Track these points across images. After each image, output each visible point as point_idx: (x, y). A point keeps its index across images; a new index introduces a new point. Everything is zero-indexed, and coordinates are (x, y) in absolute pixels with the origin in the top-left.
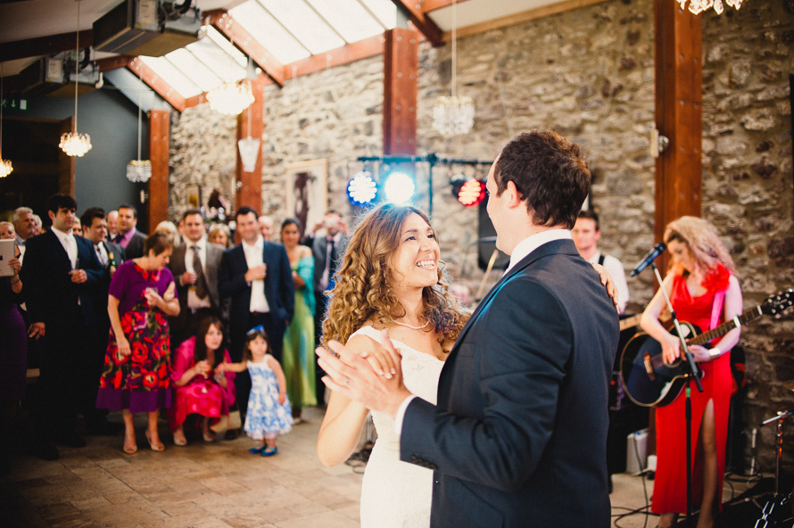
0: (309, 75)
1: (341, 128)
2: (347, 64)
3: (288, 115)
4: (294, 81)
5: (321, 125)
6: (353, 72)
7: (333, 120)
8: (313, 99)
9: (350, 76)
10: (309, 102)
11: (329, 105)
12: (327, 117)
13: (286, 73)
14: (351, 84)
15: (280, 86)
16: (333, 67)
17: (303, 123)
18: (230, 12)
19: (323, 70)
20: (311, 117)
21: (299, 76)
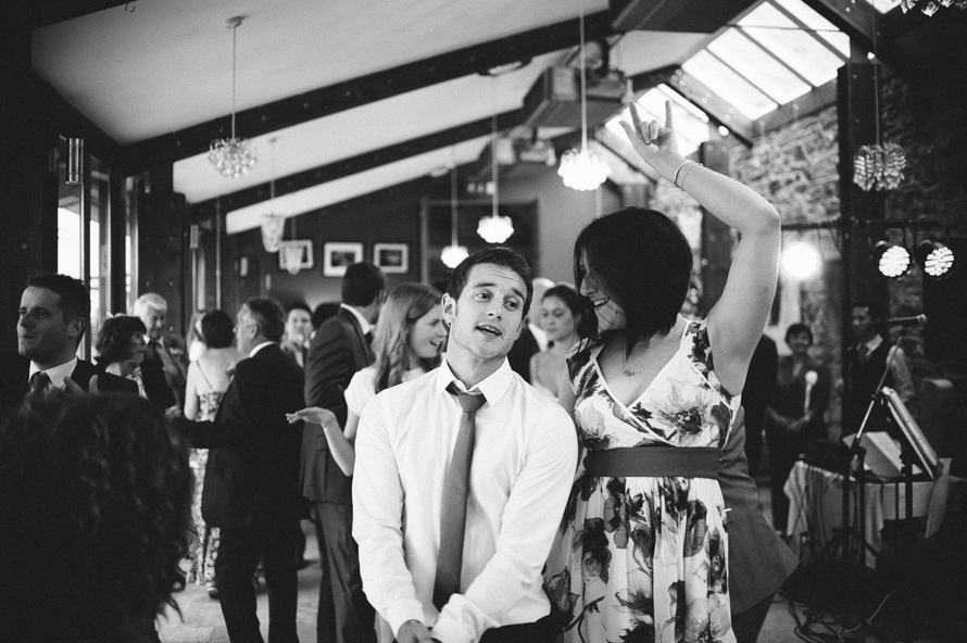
0: (777, 130)
1: (812, 190)
2: (815, 113)
3: (758, 178)
4: (763, 139)
5: (792, 187)
6: (822, 121)
7: (804, 180)
8: (783, 157)
9: (819, 127)
10: (779, 162)
11: (800, 164)
12: (798, 178)
13: (755, 129)
14: (821, 137)
15: (749, 145)
16: (801, 118)
17: (774, 187)
18: (685, 67)
19: (791, 122)
20: (782, 178)
21: (768, 131)
